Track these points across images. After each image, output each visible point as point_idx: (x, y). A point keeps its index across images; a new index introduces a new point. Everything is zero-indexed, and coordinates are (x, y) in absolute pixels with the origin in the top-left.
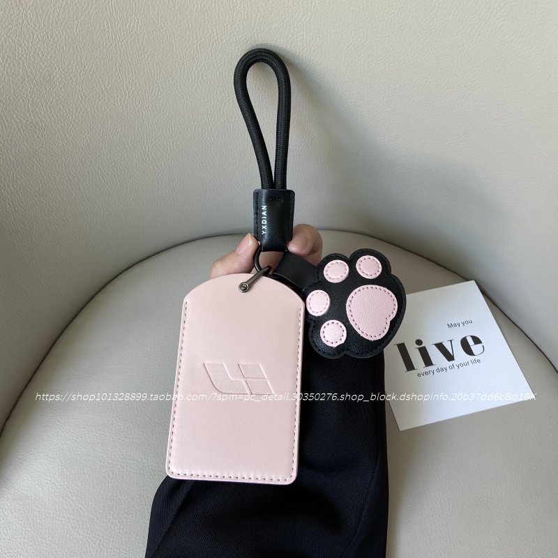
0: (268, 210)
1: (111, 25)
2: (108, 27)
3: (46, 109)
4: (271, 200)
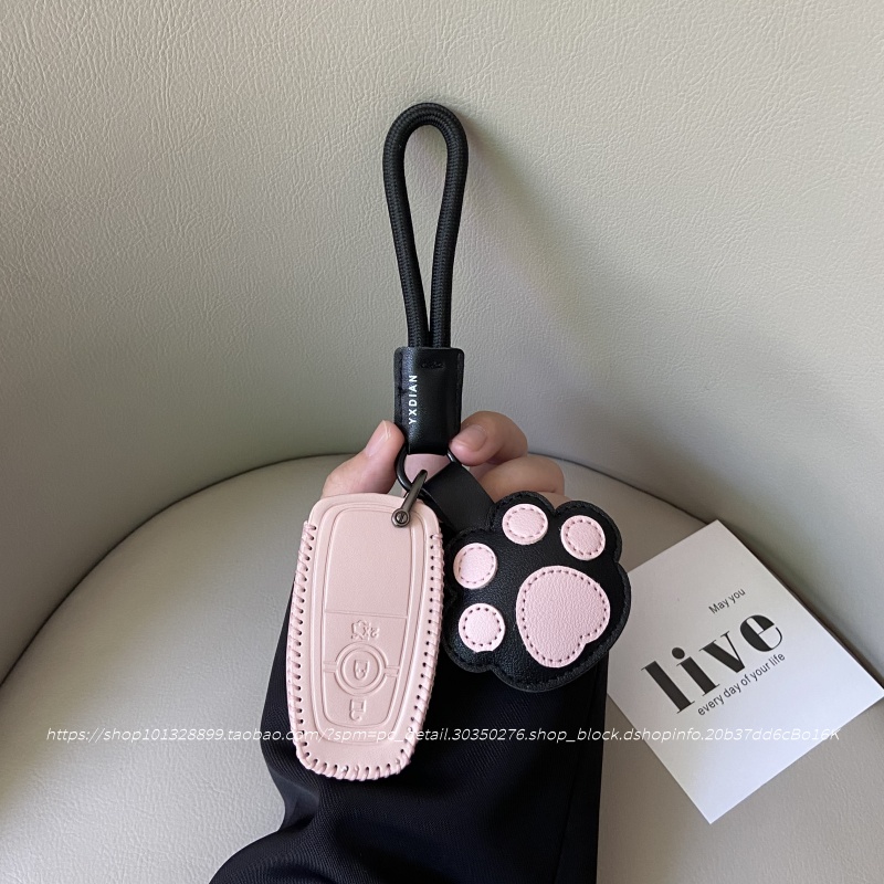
0: (419, 383)
1: (162, 127)
2: (157, 130)
3: (50, 254)
4: (423, 365)
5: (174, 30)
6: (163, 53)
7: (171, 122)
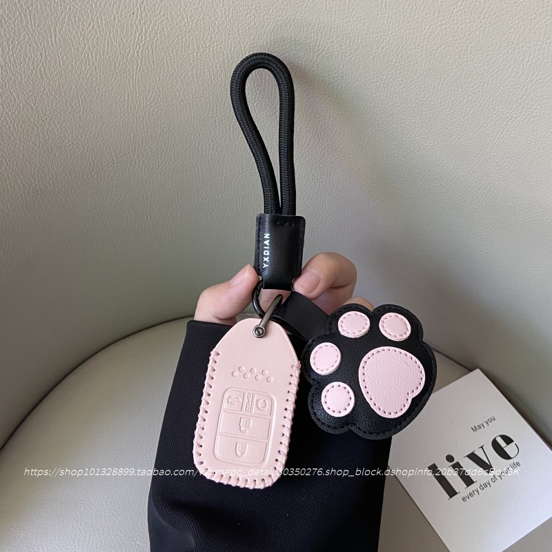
0: (272, 239)
1: (132, 96)
2: (129, 99)
5: (146, 38)
6: (138, 52)
7: (138, 95)
